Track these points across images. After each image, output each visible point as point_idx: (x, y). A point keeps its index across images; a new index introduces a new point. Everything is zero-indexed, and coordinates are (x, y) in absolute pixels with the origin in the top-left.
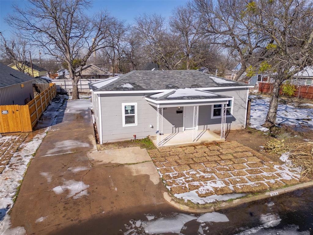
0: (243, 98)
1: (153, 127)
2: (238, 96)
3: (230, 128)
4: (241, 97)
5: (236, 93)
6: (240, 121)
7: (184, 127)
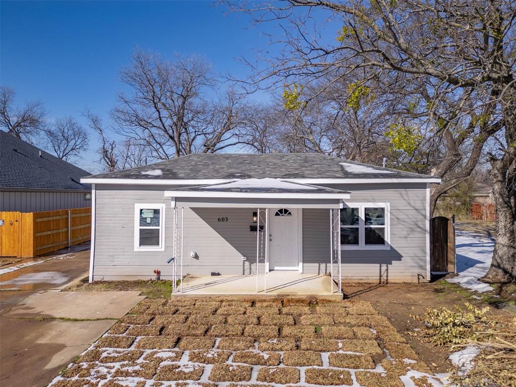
0: (417, 208)
1: (196, 257)
2: (404, 201)
3: (387, 276)
4: (413, 204)
5: (399, 195)
6: (416, 263)
7: (267, 264)
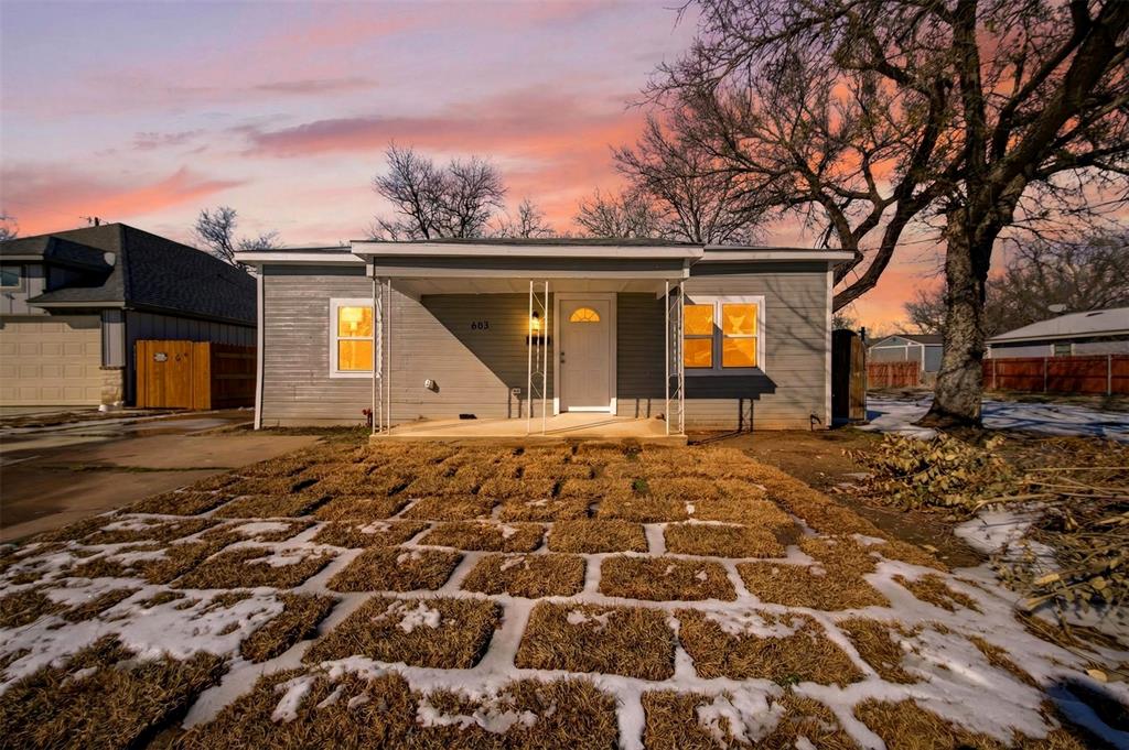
1: (435, 388)
7: (556, 401)
